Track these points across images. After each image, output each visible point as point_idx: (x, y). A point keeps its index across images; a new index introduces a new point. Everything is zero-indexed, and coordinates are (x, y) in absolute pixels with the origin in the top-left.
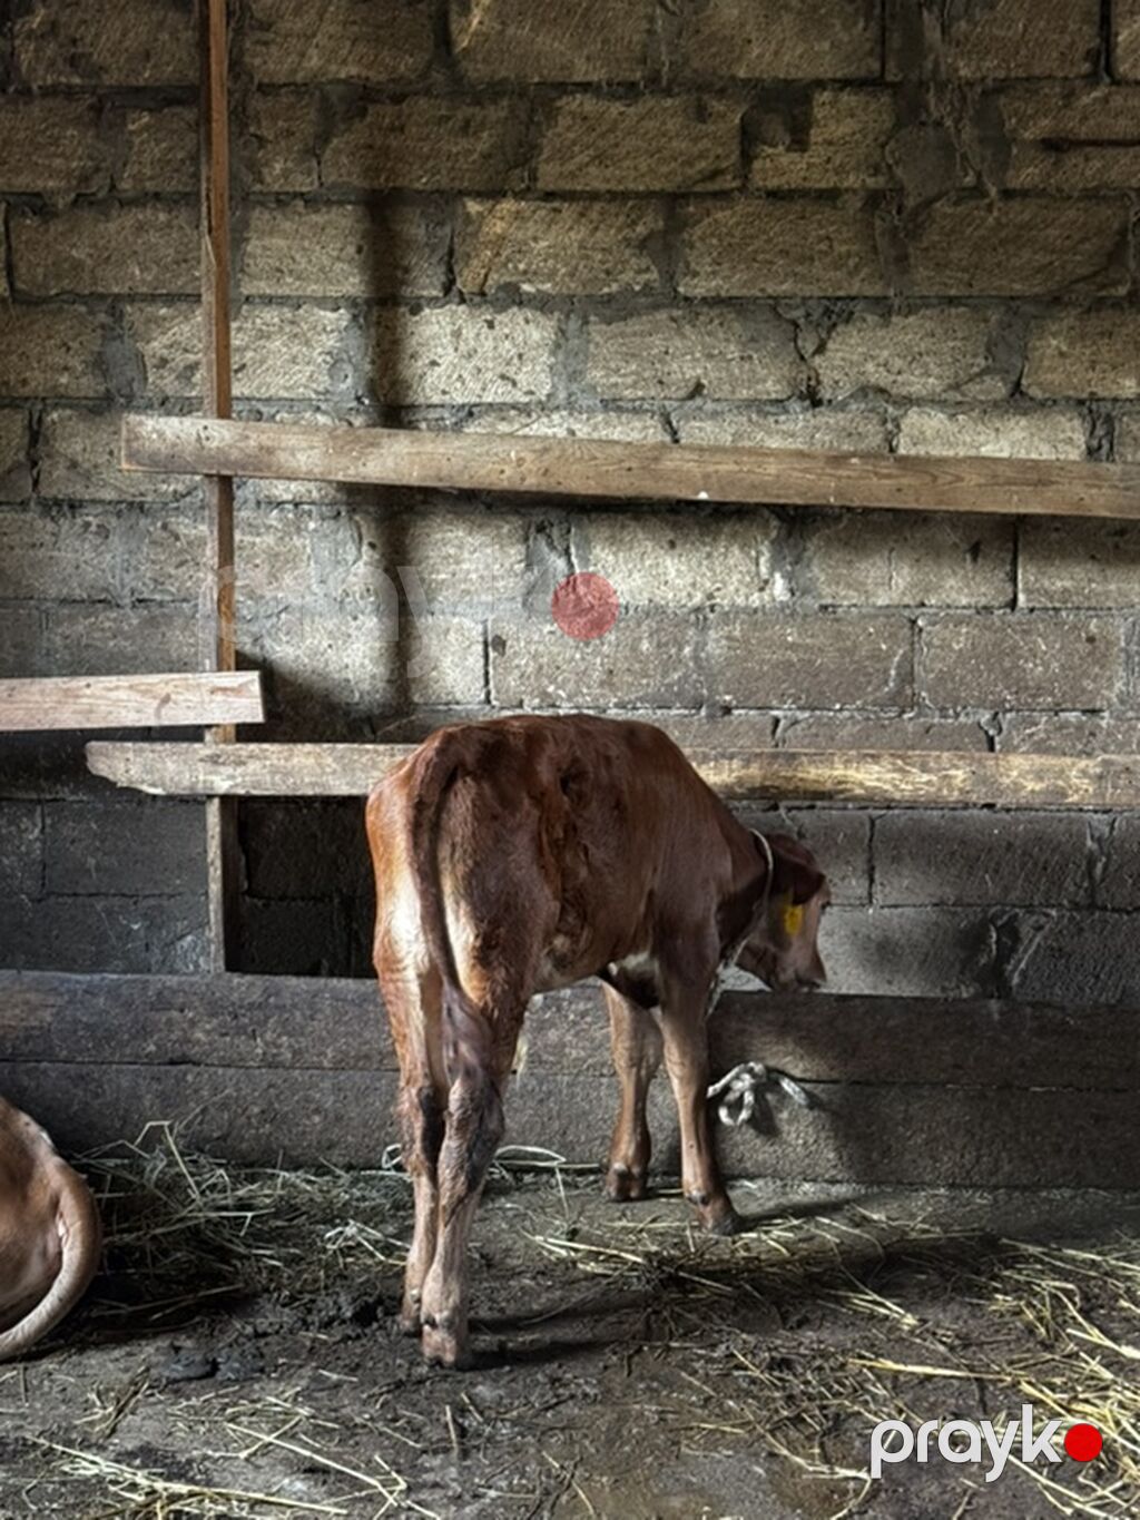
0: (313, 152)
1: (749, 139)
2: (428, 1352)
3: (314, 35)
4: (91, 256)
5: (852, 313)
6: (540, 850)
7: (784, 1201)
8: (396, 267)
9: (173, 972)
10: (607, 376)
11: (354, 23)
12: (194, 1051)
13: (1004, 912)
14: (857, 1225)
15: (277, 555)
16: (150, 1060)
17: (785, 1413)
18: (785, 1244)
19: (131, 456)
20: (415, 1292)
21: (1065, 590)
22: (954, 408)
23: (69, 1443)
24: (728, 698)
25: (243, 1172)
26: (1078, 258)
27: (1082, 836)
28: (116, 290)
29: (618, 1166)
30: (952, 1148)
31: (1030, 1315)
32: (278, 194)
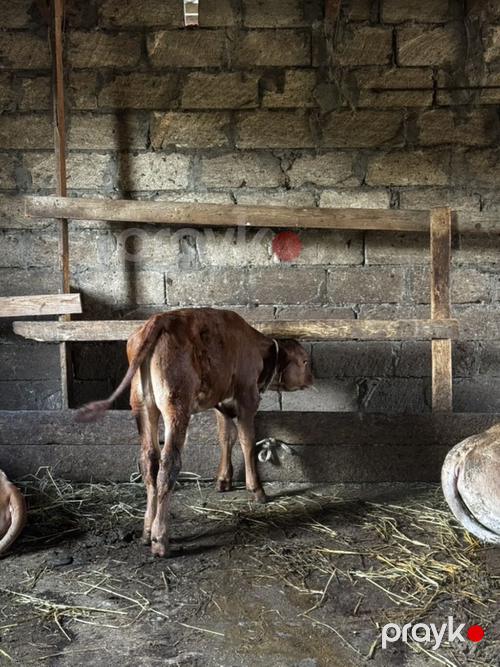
0: (95, 94)
1: (261, 88)
2: (154, 551)
3: (95, 49)
4: (9, 134)
5: (301, 154)
6: (193, 360)
7: (283, 490)
8: (128, 138)
9: (47, 409)
10: (209, 179)
11: (110, 45)
12: (57, 439)
13: (362, 379)
14: (311, 498)
15: (84, 249)
16: (40, 443)
17: (290, 570)
18: (285, 506)
19: (28, 212)
20: (148, 529)
21: (383, 258)
22: (340, 190)
23: (18, 591)
24: (257, 300)
25: (77, 485)
26: (386, 133)
27: (390, 350)
28: (19, 147)
29: (221, 478)
30: (346, 468)
31: (378, 530)
32: (82, 110)
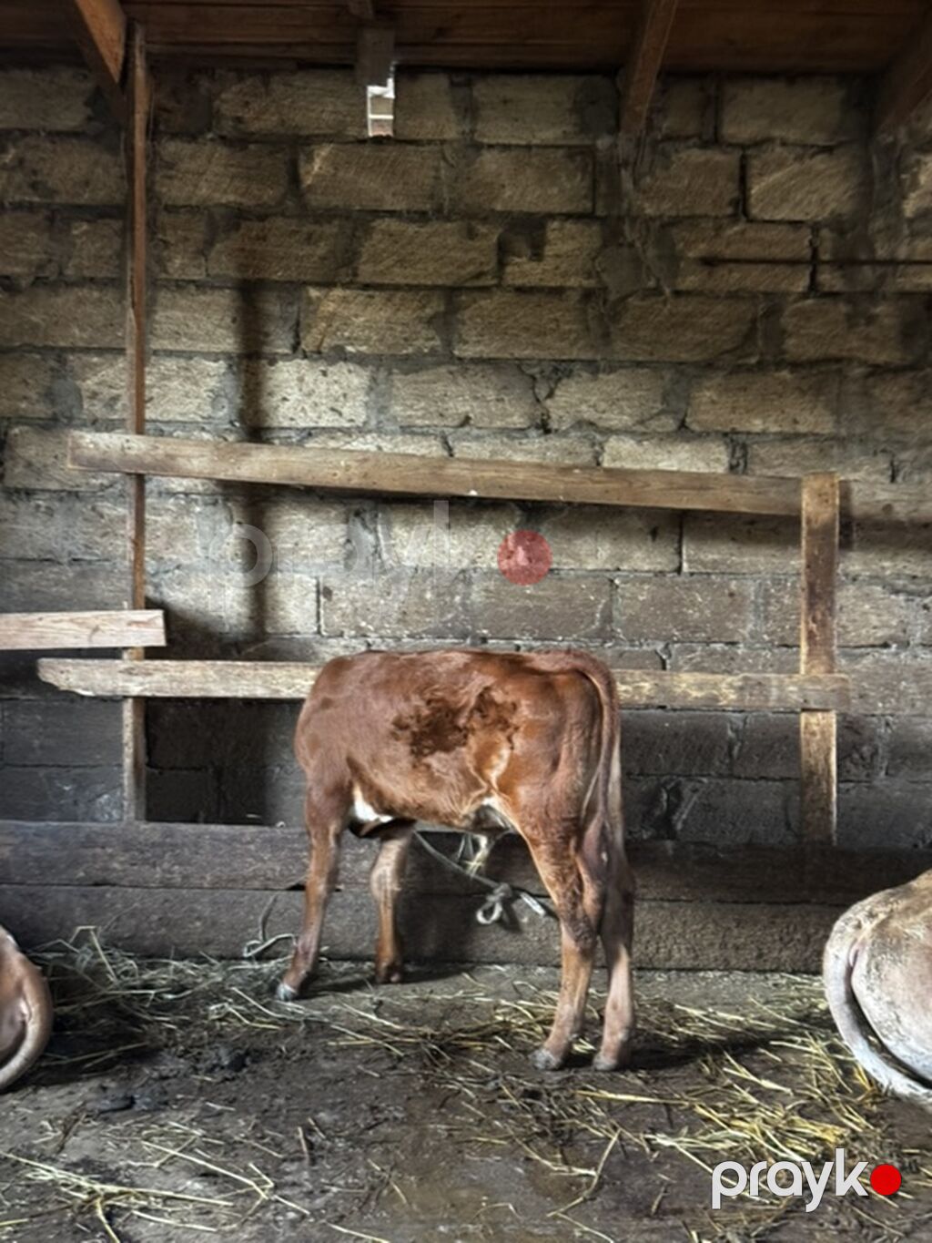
0: (203, 252)
1: (503, 251)
3: (204, 173)
4: (44, 320)
5: (572, 371)
7: (525, 980)
8: (260, 332)
9: (94, 820)
10: (404, 410)
11: (232, 165)
12: (112, 877)
13: (672, 780)
15: (172, 529)
16: (80, 883)
17: (536, 1129)
19: (75, 460)
21: (715, 561)
22: (639, 437)
23: (30, 1157)
24: (485, 631)
25: (145, 962)
26: (724, 338)
27: (725, 728)
28: (62, 344)
32: (177, 281)
